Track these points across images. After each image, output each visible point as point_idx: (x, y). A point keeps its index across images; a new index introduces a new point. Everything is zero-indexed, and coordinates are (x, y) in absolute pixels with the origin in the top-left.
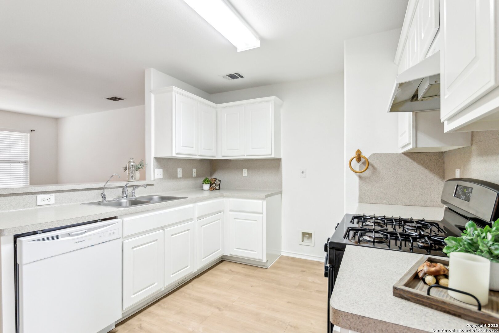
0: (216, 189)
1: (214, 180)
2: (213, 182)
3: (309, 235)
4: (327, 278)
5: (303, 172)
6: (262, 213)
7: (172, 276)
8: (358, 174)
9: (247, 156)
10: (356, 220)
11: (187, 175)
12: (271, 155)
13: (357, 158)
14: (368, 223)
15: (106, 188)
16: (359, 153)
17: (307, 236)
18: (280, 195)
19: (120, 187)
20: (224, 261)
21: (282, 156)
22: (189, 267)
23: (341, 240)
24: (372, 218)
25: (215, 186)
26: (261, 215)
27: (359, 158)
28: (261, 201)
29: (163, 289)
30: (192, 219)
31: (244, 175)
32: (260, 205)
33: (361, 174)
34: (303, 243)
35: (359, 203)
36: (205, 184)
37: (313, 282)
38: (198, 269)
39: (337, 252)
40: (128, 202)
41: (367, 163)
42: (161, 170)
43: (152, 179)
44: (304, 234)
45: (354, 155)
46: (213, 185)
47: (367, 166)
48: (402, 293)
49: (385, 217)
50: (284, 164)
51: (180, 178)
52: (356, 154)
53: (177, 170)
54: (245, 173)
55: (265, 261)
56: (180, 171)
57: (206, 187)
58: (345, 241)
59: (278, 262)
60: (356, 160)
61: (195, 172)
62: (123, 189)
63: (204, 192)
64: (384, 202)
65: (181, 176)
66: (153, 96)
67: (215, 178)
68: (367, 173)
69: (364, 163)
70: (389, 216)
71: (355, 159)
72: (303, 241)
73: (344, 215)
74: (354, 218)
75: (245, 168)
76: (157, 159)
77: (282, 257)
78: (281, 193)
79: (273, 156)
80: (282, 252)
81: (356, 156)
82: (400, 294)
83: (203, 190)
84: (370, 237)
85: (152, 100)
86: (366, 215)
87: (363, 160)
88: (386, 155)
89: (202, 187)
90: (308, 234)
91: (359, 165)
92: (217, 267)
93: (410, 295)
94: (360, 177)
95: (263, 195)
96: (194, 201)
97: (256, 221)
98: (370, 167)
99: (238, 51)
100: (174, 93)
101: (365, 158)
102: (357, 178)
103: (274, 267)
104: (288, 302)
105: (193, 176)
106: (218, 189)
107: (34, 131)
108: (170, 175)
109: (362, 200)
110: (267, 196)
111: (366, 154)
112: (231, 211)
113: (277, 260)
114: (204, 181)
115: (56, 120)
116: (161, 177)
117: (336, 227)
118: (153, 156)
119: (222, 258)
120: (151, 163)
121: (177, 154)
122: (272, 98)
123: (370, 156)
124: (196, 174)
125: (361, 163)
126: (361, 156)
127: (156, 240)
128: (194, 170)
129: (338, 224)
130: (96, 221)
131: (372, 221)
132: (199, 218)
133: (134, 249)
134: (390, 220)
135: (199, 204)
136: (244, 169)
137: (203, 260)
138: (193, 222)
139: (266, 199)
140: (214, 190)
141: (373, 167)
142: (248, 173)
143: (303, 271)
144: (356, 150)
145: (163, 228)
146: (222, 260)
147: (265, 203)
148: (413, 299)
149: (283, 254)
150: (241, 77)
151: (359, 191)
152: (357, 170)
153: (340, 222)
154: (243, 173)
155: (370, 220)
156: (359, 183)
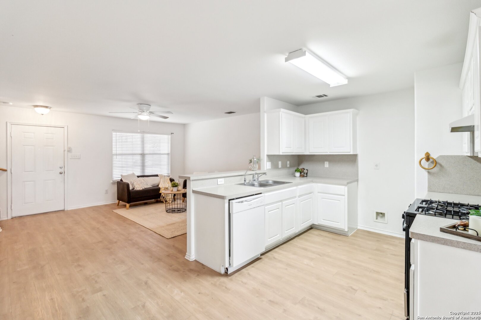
0: (305, 177)
1: (303, 169)
2: (302, 171)
3: (383, 215)
4: (405, 232)
5: (376, 166)
6: (344, 196)
7: (286, 232)
8: (427, 170)
9: (330, 153)
10: (424, 203)
11: (284, 166)
12: (350, 152)
13: (426, 158)
14: (433, 205)
15: (246, 175)
16: (428, 155)
17: (381, 215)
18: (356, 183)
19: (250, 175)
20: (313, 228)
21: (358, 152)
22: (294, 228)
23: (413, 211)
24: (436, 202)
25: (304, 174)
26: (343, 197)
27: (428, 158)
28: (343, 187)
29: (281, 240)
30: (295, 197)
31: (325, 166)
32: (343, 189)
33: (430, 171)
34: (377, 220)
35: (428, 191)
36: (297, 173)
37: (388, 249)
38: (299, 230)
39: (411, 218)
40: (258, 184)
41: (435, 162)
42: (270, 163)
43: (265, 169)
44: (378, 214)
45: (424, 156)
46: (303, 173)
47: (435, 164)
48: (444, 230)
49: (447, 202)
50: (360, 158)
51: (280, 168)
52: (425, 156)
53: (278, 162)
54: (327, 165)
55: (346, 230)
56: (280, 163)
57: (298, 174)
58: (416, 212)
59: (356, 233)
60: (426, 160)
61: (289, 163)
62: (253, 176)
63: (296, 178)
64: (451, 191)
65: (281, 167)
66: (266, 115)
67: (303, 168)
68: (436, 170)
69: (432, 162)
70: (450, 201)
71: (424, 159)
72: (377, 219)
73: (415, 199)
74: (423, 201)
75: (327, 161)
76: (269, 156)
77: (359, 230)
78: (357, 181)
79: (352, 153)
80: (358, 226)
81: (425, 157)
82: (443, 231)
83: (295, 176)
84: (433, 212)
85: (265, 118)
86: (432, 200)
87: (431, 160)
88: (451, 157)
89: (295, 174)
90: (381, 213)
91: (427, 163)
92: (309, 232)
93: (448, 231)
94: (429, 172)
95: (345, 182)
96: (297, 185)
97: (339, 201)
98: (437, 165)
99: (331, 86)
100: (281, 113)
101: (433, 159)
102: (426, 174)
103: (352, 236)
104: (369, 258)
105: (288, 166)
106: (306, 177)
107: (173, 134)
108: (275, 166)
109: (430, 190)
110: (348, 183)
111: (434, 155)
112: (319, 192)
113: (355, 231)
114: (296, 171)
115: (184, 125)
116: (270, 168)
117: (409, 206)
118: (266, 154)
119: (311, 226)
120: (264, 158)
121: (282, 153)
122: (351, 110)
123: (438, 157)
124: (290, 165)
125: (429, 162)
126: (430, 157)
127: (279, 208)
128: (288, 162)
129: (411, 205)
130: (254, 195)
131: (437, 204)
132: (300, 196)
133: (269, 212)
134: (449, 204)
135: (300, 187)
136: (325, 161)
137: (302, 225)
138: (296, 199)
139: (348, 185)
140: (303, 177)
141: (441, 165)
142: (329, 165)
143: (378, 241)
144: (425, 152)
145: (281, 201)
146: (311, 228)
147: (346, 188)
148: (449, 232)
149: (359, 228)
150: (326, 96)
151: (428, 183)
152: (427, 167)
153: (412, 203)
154: (324, 164)
155: (435, 203)
156: (428, 177)
